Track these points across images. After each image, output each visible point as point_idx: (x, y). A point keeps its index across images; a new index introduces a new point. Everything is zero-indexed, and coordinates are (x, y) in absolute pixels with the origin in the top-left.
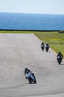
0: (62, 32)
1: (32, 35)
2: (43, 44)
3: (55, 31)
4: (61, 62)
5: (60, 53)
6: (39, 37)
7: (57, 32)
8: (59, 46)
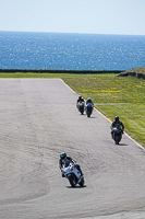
0: (126, 75)
1: (57, 82)
2: (80, 100)
3: (110, 72)
4: (119, 140)
5: (117, 119)
6: (73, 86)
7: (113, 75)
8: (119, 105)
